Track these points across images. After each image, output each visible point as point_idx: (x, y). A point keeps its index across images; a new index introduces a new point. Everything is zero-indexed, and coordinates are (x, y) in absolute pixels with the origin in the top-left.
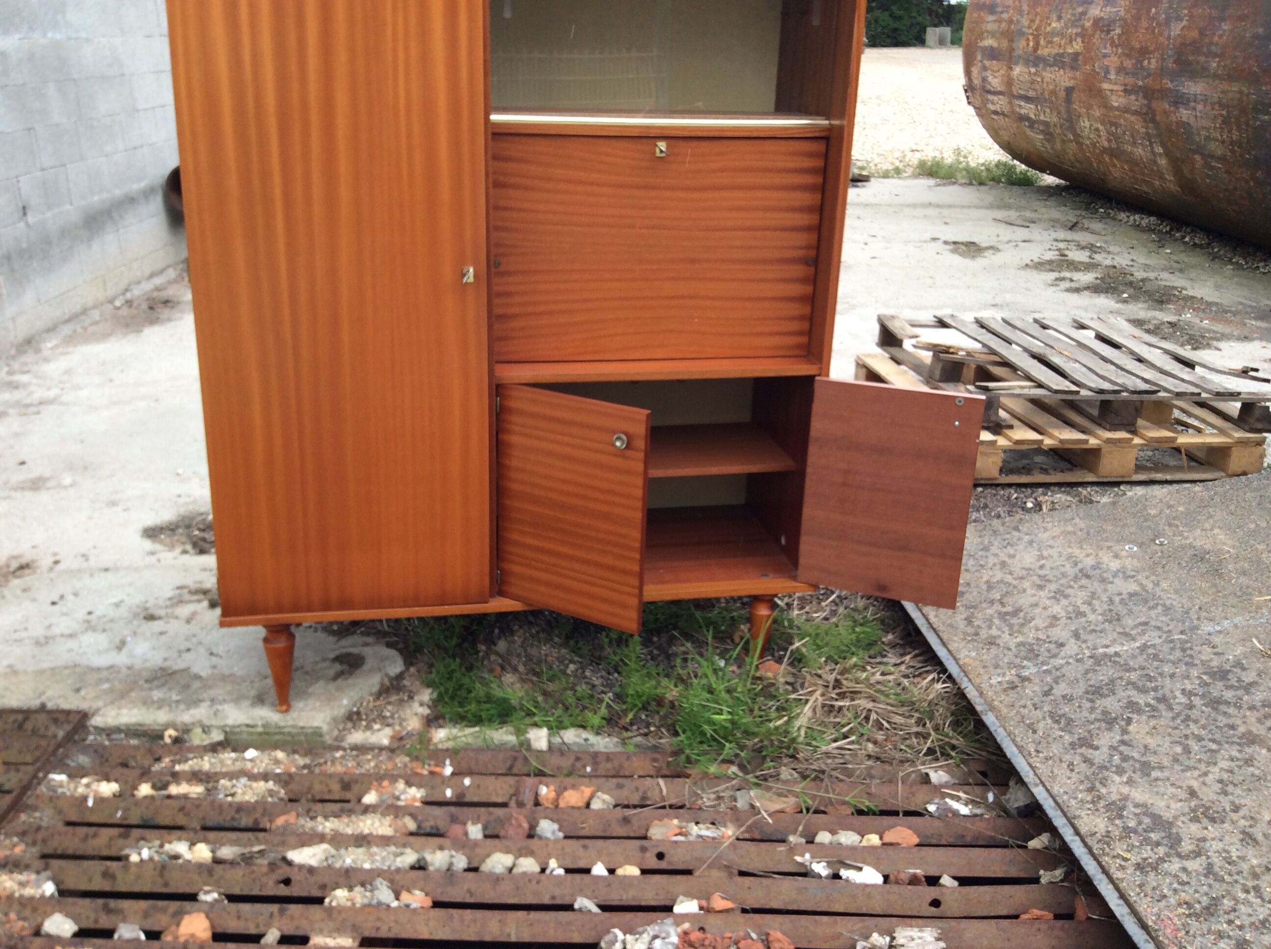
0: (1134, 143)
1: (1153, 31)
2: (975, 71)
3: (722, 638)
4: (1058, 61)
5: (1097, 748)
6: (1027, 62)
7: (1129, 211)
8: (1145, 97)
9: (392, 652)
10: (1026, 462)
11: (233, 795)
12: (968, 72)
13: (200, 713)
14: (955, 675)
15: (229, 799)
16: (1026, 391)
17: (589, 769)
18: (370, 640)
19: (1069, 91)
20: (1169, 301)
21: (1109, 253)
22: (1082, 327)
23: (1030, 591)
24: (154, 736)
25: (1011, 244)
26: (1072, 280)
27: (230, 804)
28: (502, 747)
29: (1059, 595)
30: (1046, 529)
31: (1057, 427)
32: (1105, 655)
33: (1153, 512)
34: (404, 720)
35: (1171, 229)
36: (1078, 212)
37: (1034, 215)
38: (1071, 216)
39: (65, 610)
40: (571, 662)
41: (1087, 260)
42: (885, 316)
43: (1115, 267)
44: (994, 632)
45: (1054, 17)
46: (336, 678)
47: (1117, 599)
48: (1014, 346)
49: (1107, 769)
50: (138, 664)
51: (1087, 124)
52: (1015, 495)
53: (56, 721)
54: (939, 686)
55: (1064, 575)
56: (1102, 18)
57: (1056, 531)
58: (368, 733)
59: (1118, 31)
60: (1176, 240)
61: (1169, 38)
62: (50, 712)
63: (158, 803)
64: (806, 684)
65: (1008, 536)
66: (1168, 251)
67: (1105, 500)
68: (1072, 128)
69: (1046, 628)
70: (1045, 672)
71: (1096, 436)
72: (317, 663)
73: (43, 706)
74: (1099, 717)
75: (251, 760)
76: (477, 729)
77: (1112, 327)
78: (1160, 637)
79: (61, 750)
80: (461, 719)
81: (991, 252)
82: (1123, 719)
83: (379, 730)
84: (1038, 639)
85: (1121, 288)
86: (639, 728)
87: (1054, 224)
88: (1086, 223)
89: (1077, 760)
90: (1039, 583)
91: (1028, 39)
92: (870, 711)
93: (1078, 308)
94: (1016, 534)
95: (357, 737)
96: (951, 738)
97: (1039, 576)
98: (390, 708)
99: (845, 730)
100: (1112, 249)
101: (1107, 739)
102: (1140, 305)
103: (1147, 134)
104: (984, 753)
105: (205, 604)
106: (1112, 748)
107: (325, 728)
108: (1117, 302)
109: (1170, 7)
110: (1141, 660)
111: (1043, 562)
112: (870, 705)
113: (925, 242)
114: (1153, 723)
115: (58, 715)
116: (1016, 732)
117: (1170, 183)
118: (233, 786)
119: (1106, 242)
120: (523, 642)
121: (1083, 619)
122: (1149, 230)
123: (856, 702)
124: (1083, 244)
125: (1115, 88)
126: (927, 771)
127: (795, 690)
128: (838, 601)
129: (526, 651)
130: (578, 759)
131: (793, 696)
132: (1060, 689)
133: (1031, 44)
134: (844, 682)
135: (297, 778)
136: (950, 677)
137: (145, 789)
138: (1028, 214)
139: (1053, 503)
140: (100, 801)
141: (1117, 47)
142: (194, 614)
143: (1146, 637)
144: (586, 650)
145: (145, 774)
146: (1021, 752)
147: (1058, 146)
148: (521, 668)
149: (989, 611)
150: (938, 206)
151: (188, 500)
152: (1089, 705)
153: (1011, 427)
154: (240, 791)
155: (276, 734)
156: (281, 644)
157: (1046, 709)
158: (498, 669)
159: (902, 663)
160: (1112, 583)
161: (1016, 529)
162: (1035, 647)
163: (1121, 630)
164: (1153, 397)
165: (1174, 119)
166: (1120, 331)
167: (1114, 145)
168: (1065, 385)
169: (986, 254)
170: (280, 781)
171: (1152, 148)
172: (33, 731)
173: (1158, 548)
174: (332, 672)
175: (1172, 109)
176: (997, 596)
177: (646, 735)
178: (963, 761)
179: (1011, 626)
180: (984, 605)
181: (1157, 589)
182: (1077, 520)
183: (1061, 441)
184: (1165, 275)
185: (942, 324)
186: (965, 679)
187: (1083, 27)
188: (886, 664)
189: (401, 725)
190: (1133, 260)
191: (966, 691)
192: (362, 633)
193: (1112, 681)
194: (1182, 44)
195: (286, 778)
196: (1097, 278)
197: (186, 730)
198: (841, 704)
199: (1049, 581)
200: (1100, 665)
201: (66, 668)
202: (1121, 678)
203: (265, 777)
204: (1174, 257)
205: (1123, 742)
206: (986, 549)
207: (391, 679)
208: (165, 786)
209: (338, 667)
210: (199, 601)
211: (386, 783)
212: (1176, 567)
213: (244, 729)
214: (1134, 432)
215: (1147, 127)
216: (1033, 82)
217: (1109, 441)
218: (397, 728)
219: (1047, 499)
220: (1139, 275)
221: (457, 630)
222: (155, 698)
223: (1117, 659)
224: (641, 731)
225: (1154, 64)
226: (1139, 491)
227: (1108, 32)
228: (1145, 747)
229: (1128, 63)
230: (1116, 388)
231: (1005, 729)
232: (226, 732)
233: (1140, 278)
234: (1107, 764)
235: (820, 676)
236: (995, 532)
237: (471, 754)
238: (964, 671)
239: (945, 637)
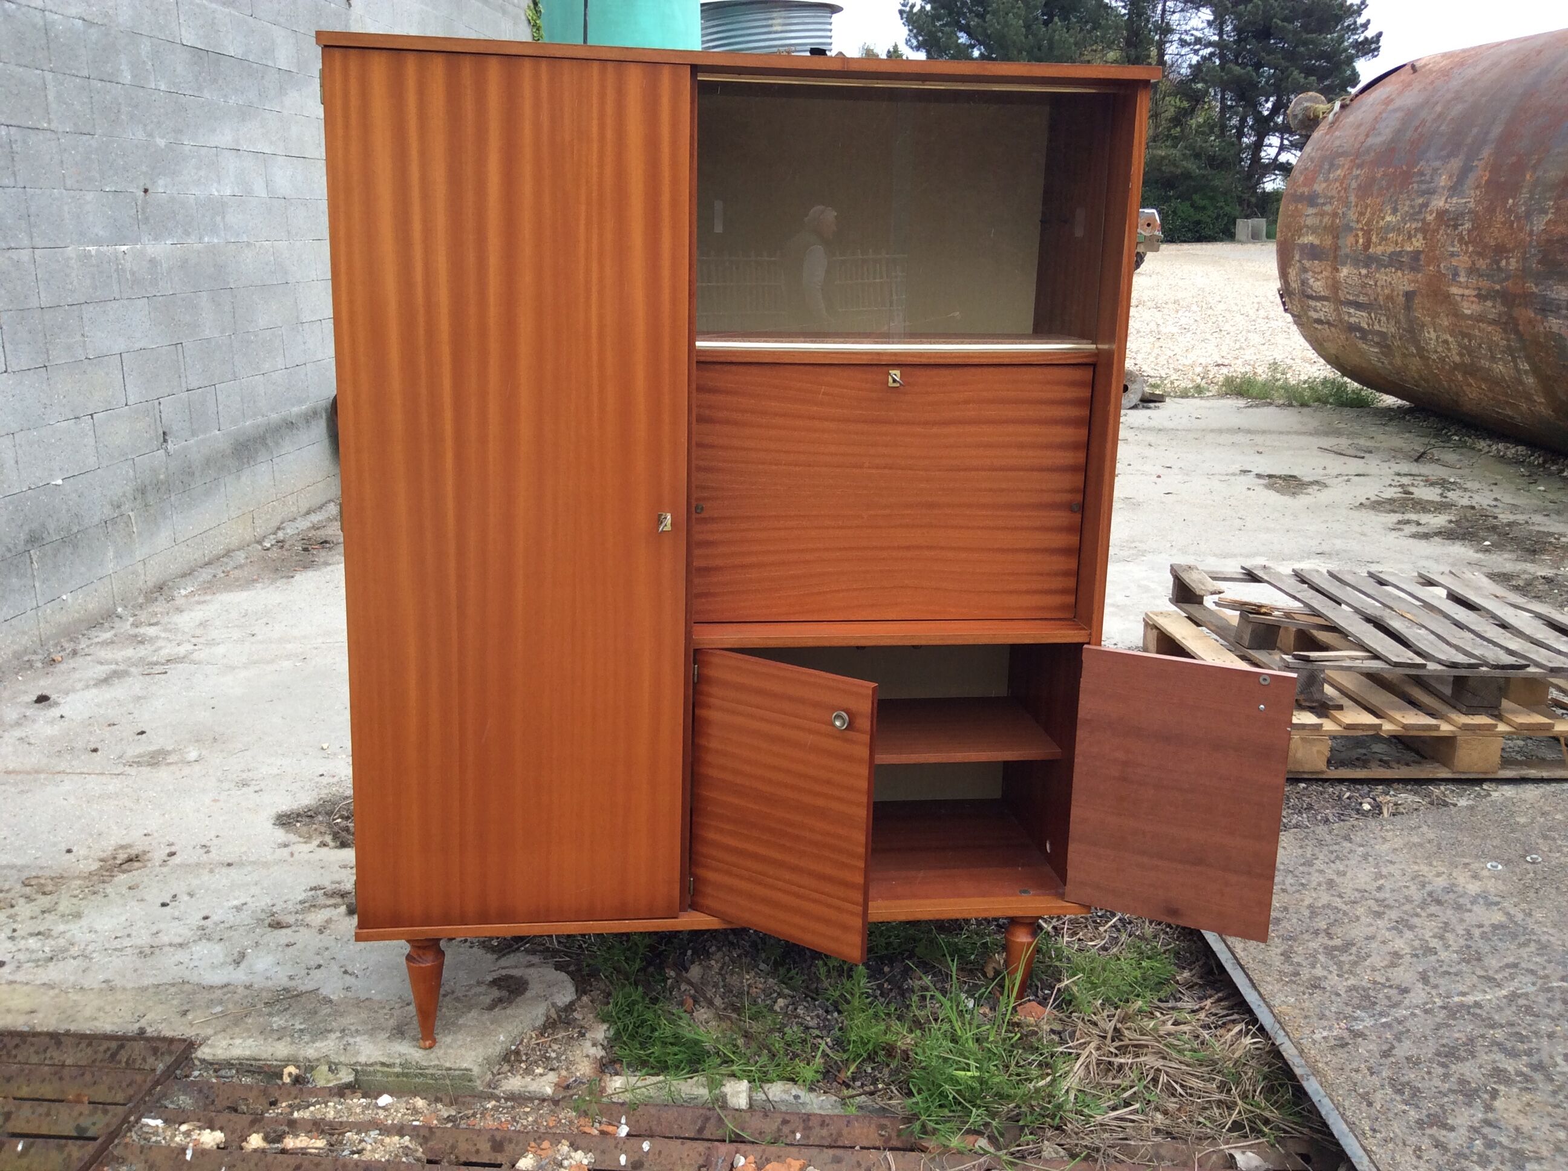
0: (1493, 358)
1: (1512, 226)
2: (1292, 273)
3: (971, 970)
4: (1395, 261)
5: (1452, 1129)
6: (1356, 263)
7: (1491, 438)
8: (1503, 304)
9: (563, 976)
10: (1364, 751)
11: (359, 1152)
12: (1284, 274)
13: (328, 1046)
14: (1268, 1027)
15: (356, 1156)
16: (1358, 663)
17: (798, 1136)
18: (535, 959)
19: (1409, 296)
20: (1543, 551)
21: (1465, 490)
22: (1431, 583)
23: (1363, 918)
24: (270, 1073)
25: (1340, 479)
26: (1419, 524)
27: (357, 1164)
28: (691, 1103)
29: (1402, 925)
30: (1384, 840)
31: (1399, 709)
32: (1462, 1005)
33: (1522, 820)
34: (572, 1063)
35: (1545, 462)
36: (1426, 440)
37: (1370, 444)
38: (1417, 445)
39: (177, 914)
40: (780, 995)
41: (1438, 499)
42: (1180, 566)
43: (1473, 508)
44: (1319, 972)
45: (1388, 209)
46: (491, 1008)
47: (1477, 932)
48: (1343, 606)
49: (1466, 1158)
50: (259, 982)
51: (1433, 335)
52: (1348, 794)
53: (155, 1051)
54: (1248, 1041)
55: (1408, 900)
56: (1447, 211)
57: (1398, 842)
58: (528, 1079)
59: (1468, 225)
60: (1551, 474)
61: (1531, 232)
62: (148, 1040)
63: (270, 1158)
64: (1078, 1034)
65: (1336, 847)
66: (1542, 488)
67: (1463, 802)
68: (1416, 342)
69: (1387, 967)
70: (1383, 1025)
71: (1449, 721)
72: (471, 987)
73: (142, 1031)
74: (1455, 1087)
75: (384, 1108)
76: (661, 1078)
77: (1467, 584)
78: (1534, 984)
79: (159, 1088)
80: (642, 1065)
81: (1316, 487)
82: (1486, 1091)
83: (541, 1075)
84: (1375, 982)
85: (1481, 534)
86: (863, 1085)
87: (1395, 454)
88: (1436, 453)
89: (1426, 1143)
90: (1377, 909)
91: (1357, 235)
92: (1158, 1070)
93: (1427, 558)
94: (1346, 844)
95: (514, 1083)
96: (1264, 1110)
97: (1377, 900)
98: (555, 1047)
99: (1126, 1095)
100: (1469, 485)
101: (1464, 1118)
102: (1506, 556)
103: (1509, 347)
104: (1305, 1131)
105: (343, 909)
106: (1473, 1129)
107: (476, 1070)
108: (1477, 551)
109: (1531, 198)
110: (1509, 1013)
111: (1381, 882)
112: (1159, 1064)
113: (1234, 474)
114: (1526, 1097)
115: (159, 1044)
116: (1347, 1103)
117: (1541, 406)
118: (361, 1141)
119: (1462, 477)
120: (721, 969)
121: (1433, 958)
122: (1517, 462)
123: (1142, 1059)
124: (1433, 478)
125: (1467, 292)
126: (1232, 1151)
127: (1062, 1042)
128: (1119, 925)
129: (724, 980)
130: (785, 1122)
131: (1060, 1049)
132: (1404, 1049)
133: (1361, 241)
134: (1126, 1032)
135: (438, 1133)
136: (1262, 1029)
137: (256, 1141)
138: (1362, 442)
139: (1396, 804)
140: (201, 1153)
141: (1466, 244)
142: (329, 921)
143: (1516, 983)
144: (799, 981)
145: (256, 1122)
146: (1352, 1130)
147: (1398, 361)
148: (718, 1001)
149: (1313, 945)
150: (1249, 432)
151: (332, 780)
152: (1440, 1070)
153: (1340, 708)
154: (369, 1147)
155: (416, 1076)
156: (428, 963)
157: (1384, 1074)
158: (691, 1001)
159: (1202, 1009)
160: (1470, 911)
161: (1347, 838)
162: (1371, 992)
163: (1483, 973)
164: (1520, 673)
165: (1542, 329)
166: (1478, 589)
167: (1467, 360)
168: (1407, 656)
169: (1310, 490)
170: (418, 1135)
171: (1516, 365)
172: (127, 1063)
173: (1529, 866)
174: (488, 1000)
175: (1539, 317)
176: (1323, 925)
177: (872, 1094)
178: (1279, 1140)
179: (1340, 965)
180: (1306, 936)
181: (1529, 920)
182: (1425, 829)
183: (1405, 727)
184: (1538, 518)
185: (1251, 577)
186: (1282, 1033)
187: (1424, 220)
188: (1180, 1010)
189: (567, 1069)
190: (1496, 499)
191: (1281, 1049)
192: (527, 951)
193: (1471, 1041)
194: (1548, 241)
195: (426, 1133)
196: (1451, 522)
197: (310, 1067)
198: (1122, 1061)
199: (1388, 906)
200: (1455, 1019)
201: (173, 985)
202: (1483, 1036)
203: (400, 1130)
204: (1550, 496)
205: (1488, 1123)
206: (1309, 864)
207: (559, 1011)
208: (279, 1138)
209: (496, 993)
210: (335, 906)
211: (546, 1144)
212: (1554, 891)
213: (378, 1068)
214: (1499, 717)
215: (1508, 340)
216: (1364, 285)
217: (1466, 727)
218: (564, 1073)
219: (1388, 799)
220: (1505, 517)
221: (641, 950)
222: (275, 1027)
223: (1478, 1011)
224: (866, 1089)
225: (1513, 264)
226: (1508, 791)
227: (1455, 227)
228: (1517, 1129)
229: (1482, 264)
230: (1473, 661)
231: (1332, 1100)
232: (356, 1071)
233: (1505, 521)
234: (1466, 1151)
235: (1095, 1024)
236: (1320, 843)
237: (653, 1111)
238: (1279, 1023)
239: (1255, 977)
